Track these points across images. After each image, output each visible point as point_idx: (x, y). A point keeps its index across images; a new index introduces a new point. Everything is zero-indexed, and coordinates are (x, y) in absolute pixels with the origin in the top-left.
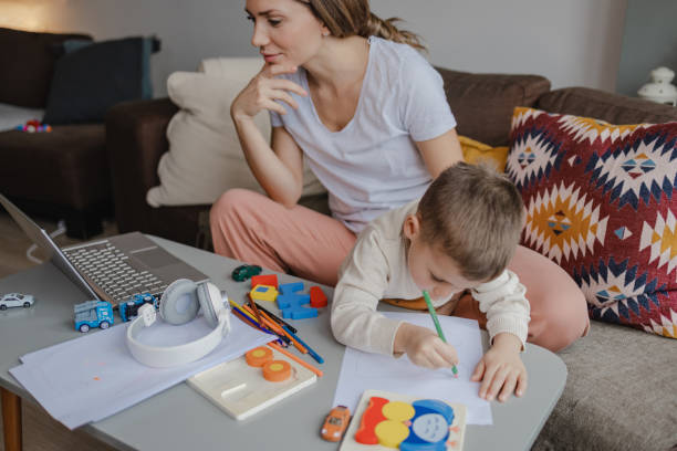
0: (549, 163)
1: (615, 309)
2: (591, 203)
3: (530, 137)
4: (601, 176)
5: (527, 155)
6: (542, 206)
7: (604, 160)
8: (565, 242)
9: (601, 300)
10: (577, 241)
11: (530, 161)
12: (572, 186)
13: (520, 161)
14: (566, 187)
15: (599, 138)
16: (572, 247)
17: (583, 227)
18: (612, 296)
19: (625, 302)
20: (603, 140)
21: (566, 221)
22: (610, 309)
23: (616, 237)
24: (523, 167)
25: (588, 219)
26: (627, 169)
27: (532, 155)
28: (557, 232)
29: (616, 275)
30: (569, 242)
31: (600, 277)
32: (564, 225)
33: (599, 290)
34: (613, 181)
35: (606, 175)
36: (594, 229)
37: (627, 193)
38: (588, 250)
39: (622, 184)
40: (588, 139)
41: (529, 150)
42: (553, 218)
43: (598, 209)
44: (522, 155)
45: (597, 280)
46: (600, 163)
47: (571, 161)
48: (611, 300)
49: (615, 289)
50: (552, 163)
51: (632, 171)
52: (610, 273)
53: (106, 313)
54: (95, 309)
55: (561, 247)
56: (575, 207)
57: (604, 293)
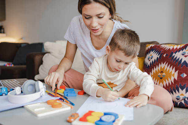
0: (158, 58)
1: (183, 102)
2: (172, 67)
3: (151, 51)
4: (174, 58)
5: (150, 57)
6: (156, 71)
7: (175, 54)
8: (164, 81)
9: (178, 99)
10: (168, 80)
11: (151, 58)
12: (165, 63)
13: (148, 59)
14: (163, 63)
15: (173, 48)
16: (166, 82)
17: (170, 75)
18: (181, 97)
19: (186, 99)
20: (175, 48)
21: (164, 74)
22: (181, 102)
23: (181, 77)
24: (149, 60)
25: (171, 72)
26: (183, 55)
27: (152, 56)
28: (161, 78)
29: (182, 90)
30: (165, 81)
31: (176, 91)
32: (163, 76)
33: (177, 96)
34: (179, 59)
35: (176, 58)
36: (173, 75)
37: (184, 62)
38: (172, 82)
39: (181, 59)
40: (170, 49)
41: (151, 55)
42: (160, 74)
43: (174, 69)
44: (149, 57)
45: (175, 92)
46: (174, 54)
47: (164, 55)
48: (181, 99)
49: (182, 95)
50: (159, 57)
51: (185, 55)
52: (180, 89)
53: (5, 90)
54: (1, 89)
55: (163, 83)
56: (166, 69)
57: (178, 96)
